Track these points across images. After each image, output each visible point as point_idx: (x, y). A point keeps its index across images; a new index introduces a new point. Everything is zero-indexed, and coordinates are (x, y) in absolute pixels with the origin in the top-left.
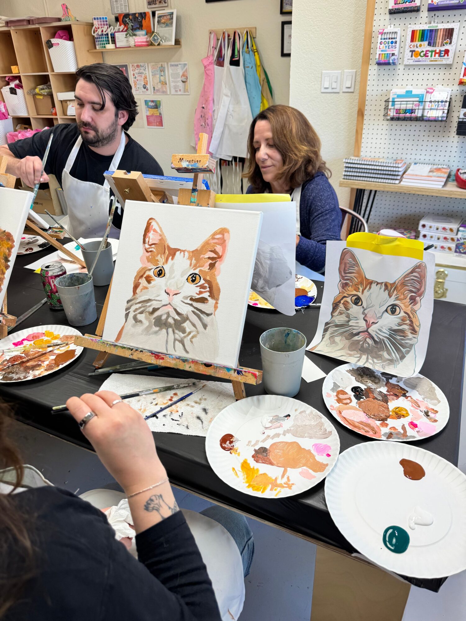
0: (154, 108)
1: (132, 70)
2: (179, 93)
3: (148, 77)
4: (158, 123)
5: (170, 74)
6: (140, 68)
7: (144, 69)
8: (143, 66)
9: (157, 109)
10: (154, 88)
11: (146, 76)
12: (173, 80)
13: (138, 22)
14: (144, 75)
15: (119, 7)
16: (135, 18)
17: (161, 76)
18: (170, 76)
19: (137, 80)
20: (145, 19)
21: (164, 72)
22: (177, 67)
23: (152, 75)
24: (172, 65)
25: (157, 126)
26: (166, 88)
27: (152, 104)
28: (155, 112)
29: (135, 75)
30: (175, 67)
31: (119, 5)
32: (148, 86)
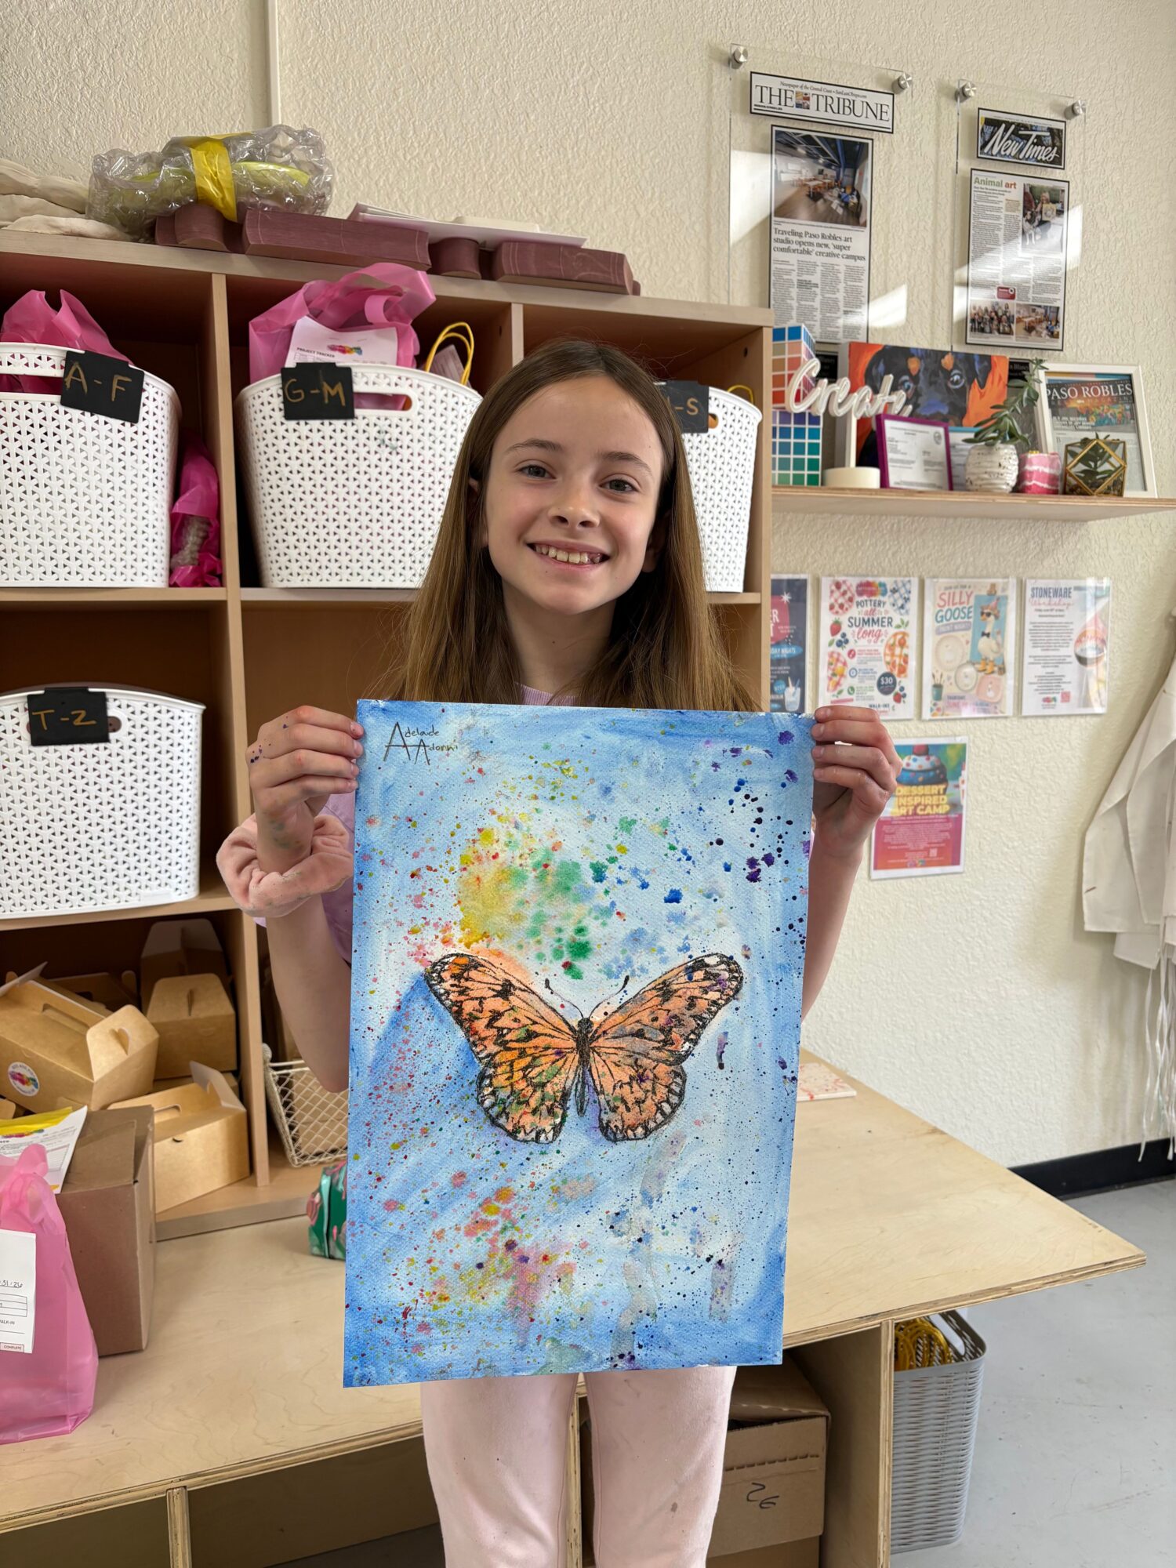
0: (927, 782)
1: (832, 607)
2: (1061, 708)
3: (912, 641)
4: (934, 852)
5: (1028, 626)
6: (879, 598)
7: (900, 602)
8: (894, 591)
9: (942, 787)
10: (938, 687)
11: (904, 634)
12: (1038, 652)
13: (948, 389)
14: (892, 631)
15: (818, 315)
16: (935, 374)
17: (983, 634)
18: (1028, 637)
19: (851, 654)
20: (982, 386)
21: (997, 617)
22: (1065, 600)
23: (938, 632)
24: (1045, 592)
25: (928, 863)
26: (998, 688)
27: (921, 763)
28: (928, 800)
29: (845, 628)
30: (1056, 600)
31: (817, 304)
32: (908, 683)
